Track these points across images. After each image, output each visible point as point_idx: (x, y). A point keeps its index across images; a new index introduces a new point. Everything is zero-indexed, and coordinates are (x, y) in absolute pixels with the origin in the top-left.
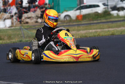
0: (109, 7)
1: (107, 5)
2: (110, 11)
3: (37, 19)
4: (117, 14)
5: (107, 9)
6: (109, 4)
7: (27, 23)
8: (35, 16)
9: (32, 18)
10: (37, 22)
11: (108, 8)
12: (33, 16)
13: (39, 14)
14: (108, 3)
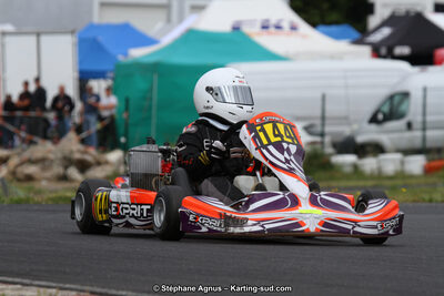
0: (327, 139)
1: (322, 135)
2: (331, 155)
3: (66, 168)
4: (355, 167)
5: (318, 146)
6: (328, 129)
7: (29, 178)
8: (59, 155)
9: (47, 163)
10: (64, 178)
11: (322, 143)
12: (51, 156)
13: (72, 152)
14: (323, 125)
